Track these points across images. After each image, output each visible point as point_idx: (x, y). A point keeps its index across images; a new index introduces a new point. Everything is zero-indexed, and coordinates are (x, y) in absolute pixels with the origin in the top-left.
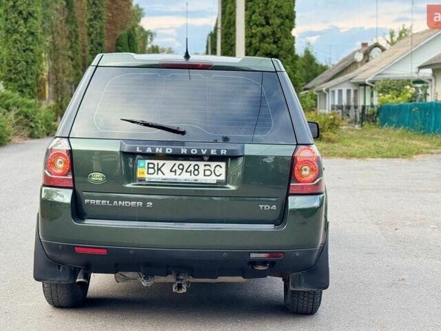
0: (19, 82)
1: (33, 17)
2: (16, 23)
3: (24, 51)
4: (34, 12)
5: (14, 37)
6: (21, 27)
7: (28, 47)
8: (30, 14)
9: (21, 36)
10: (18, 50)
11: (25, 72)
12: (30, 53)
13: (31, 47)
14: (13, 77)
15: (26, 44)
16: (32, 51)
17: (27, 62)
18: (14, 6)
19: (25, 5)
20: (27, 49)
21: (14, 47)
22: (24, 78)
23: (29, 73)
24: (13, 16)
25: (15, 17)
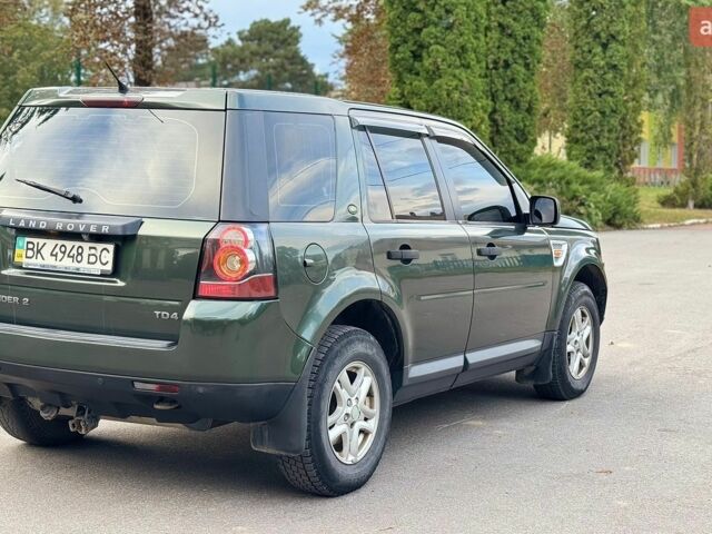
0: (589, 144)
1: (617, 41)
2: (590, 51)
3: (600, 95)
4: (618, 33)
5: (585, 74)
6: (597, 58)
7: (606, 88)
8: (613, 37)
9: (596, 72)
10: (590, 93)
11: (599, 129)
12: (610, 99)
13: (611, 89)
14: (579, 135)
15: (603, 85)
16: (612, 94)
17: (603, 113)
18: (587, 26)
19: (604, 23)
20: (606, 92)
21: (584, 90)
22: (597, 138)
23: (606, 129)
24: (585, 41)
25: (588, 43)
